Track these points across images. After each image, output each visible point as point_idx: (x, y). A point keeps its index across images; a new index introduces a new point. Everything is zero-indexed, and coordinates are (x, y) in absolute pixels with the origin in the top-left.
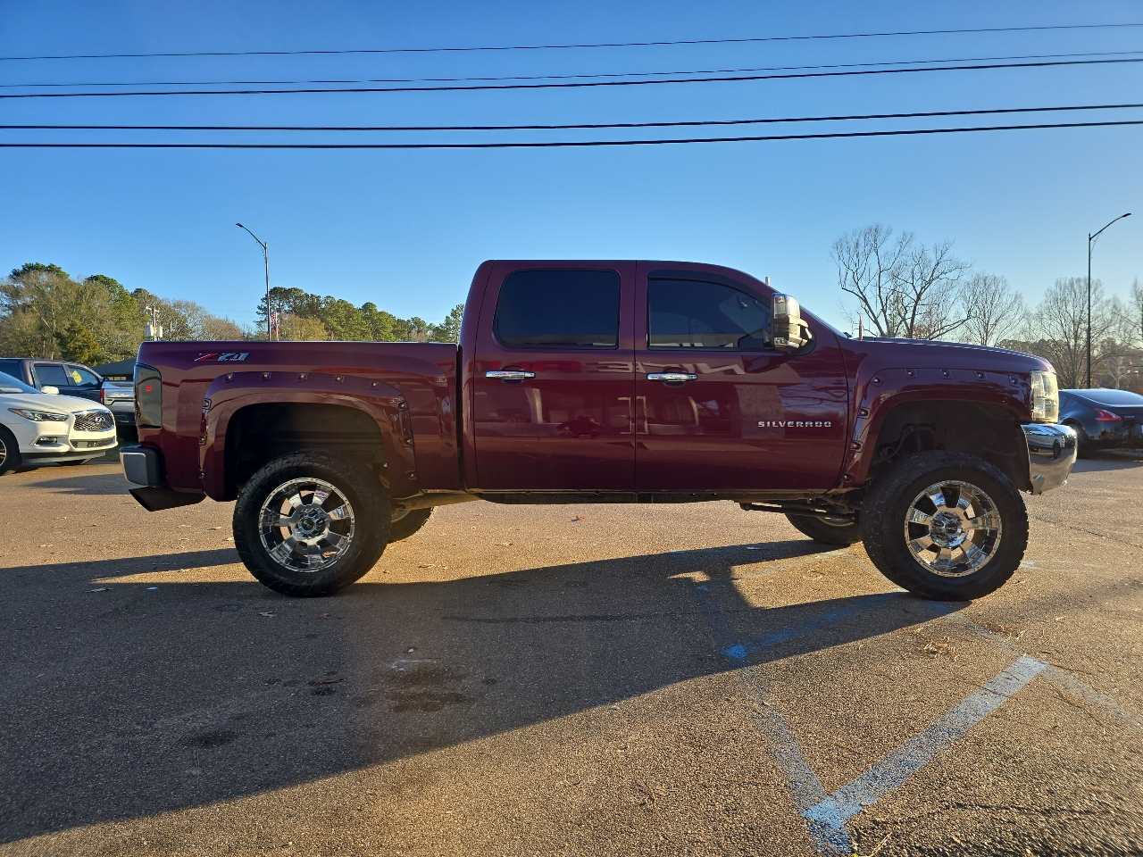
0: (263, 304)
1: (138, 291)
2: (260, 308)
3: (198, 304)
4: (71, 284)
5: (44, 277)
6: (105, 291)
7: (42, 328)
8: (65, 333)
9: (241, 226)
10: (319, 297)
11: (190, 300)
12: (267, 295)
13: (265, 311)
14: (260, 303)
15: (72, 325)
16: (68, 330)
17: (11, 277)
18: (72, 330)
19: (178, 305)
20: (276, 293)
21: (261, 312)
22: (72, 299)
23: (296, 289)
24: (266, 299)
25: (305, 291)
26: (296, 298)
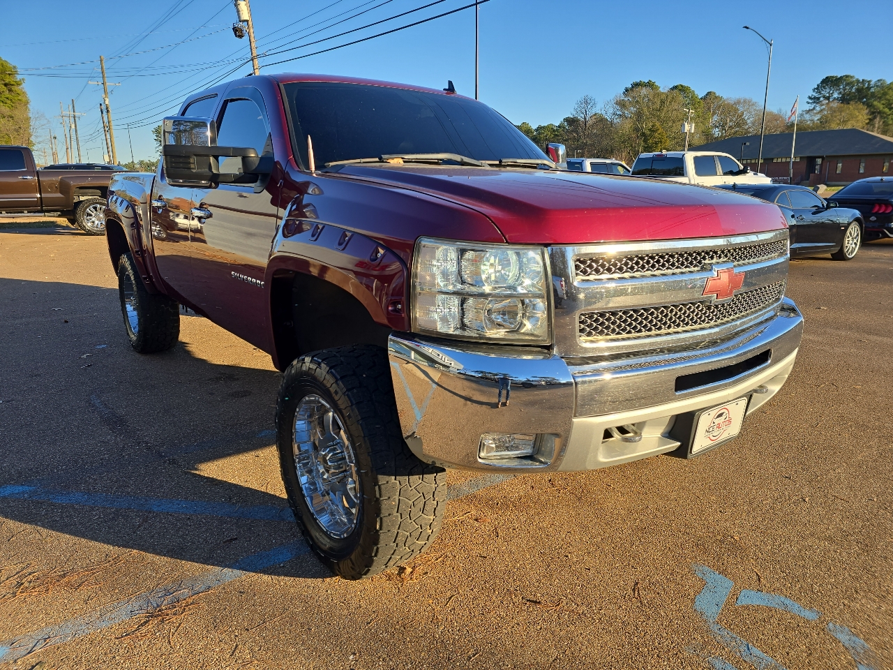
0: (814, 94)
1: (709, 93)
2: (810, 98)
3: (754, 100)
4: (659, 94)
5: (644, 91)
6: (681, 98)
7: (636, 130)
8: (648, 132)
9: (747, 28)
10: (869, 82)
11: (747, 97)
12: (818, 85)
13: (815, 100)
14: (811, 93)
15: (653, 126)
16: (650, 130)
17: (624, 93)
18: (652, 130)
19: (738, 102)
20: (829, 82)
21: (811, 101)
22: (658, 105)
23: (847, 76)
24: (817, 89)
25: (857, 77)
26: (848, 84)
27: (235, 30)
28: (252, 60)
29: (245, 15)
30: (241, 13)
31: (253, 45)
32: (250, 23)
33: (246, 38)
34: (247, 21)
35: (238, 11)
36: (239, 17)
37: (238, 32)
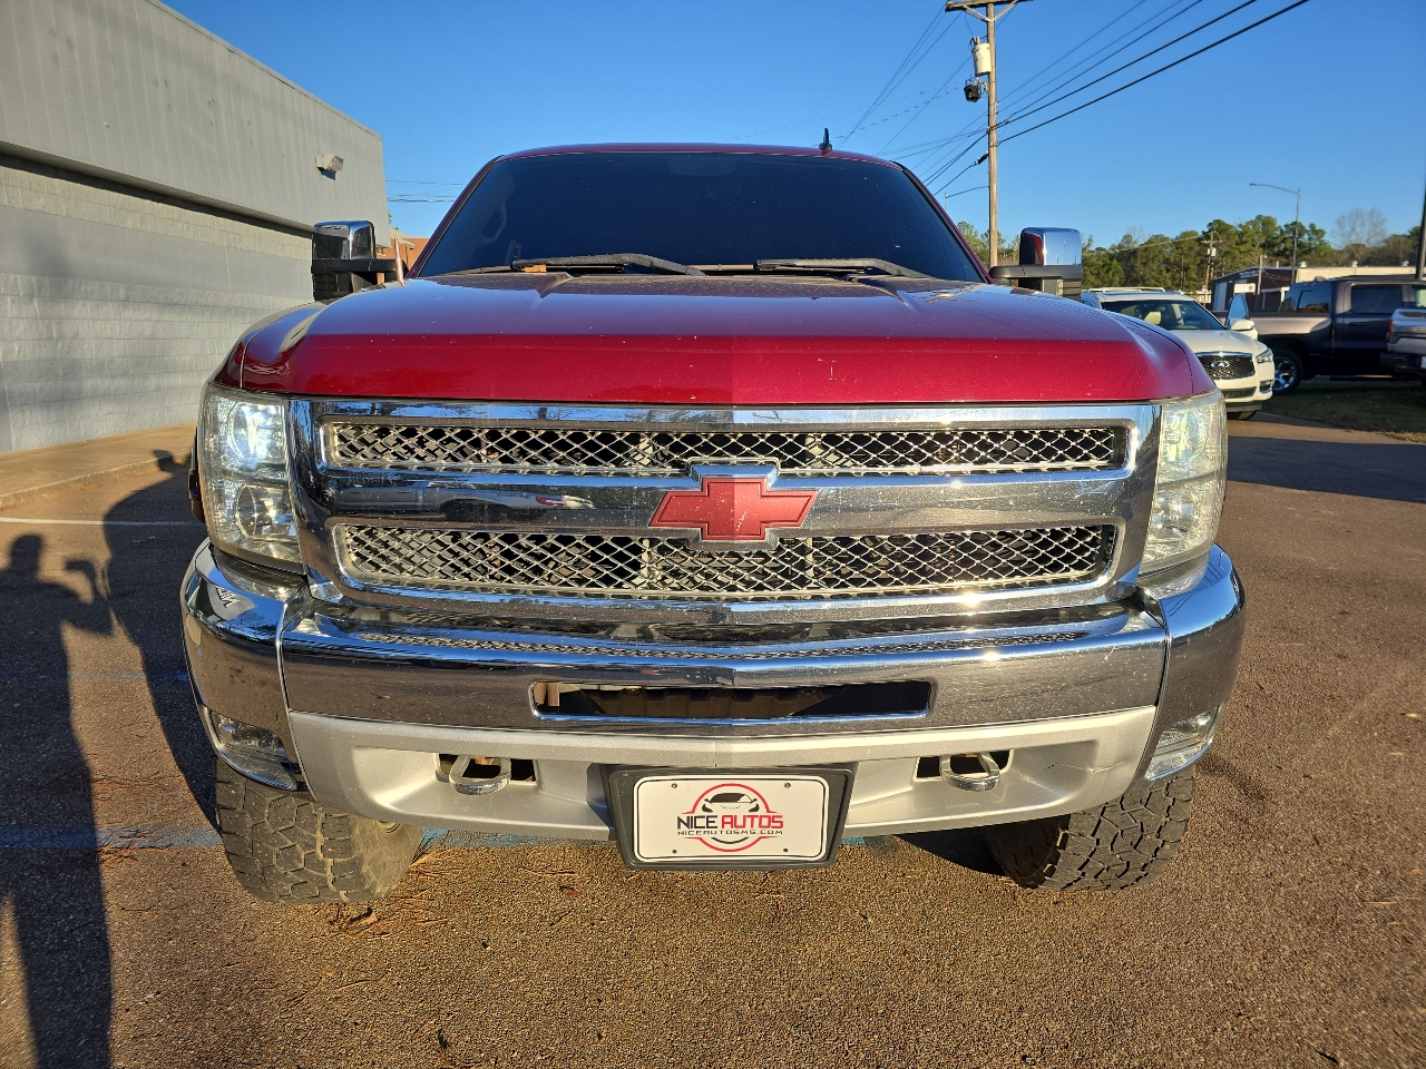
27: (968, 90)
28: (988, 133)
29: (986, 64)
30: (979, 62)
31: (992, 108)
32: (993, 77)
33: (982, 100)
34: (988, 73)
35: (975, 61)
36: (976, 69)
37: (972, 93)
